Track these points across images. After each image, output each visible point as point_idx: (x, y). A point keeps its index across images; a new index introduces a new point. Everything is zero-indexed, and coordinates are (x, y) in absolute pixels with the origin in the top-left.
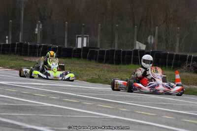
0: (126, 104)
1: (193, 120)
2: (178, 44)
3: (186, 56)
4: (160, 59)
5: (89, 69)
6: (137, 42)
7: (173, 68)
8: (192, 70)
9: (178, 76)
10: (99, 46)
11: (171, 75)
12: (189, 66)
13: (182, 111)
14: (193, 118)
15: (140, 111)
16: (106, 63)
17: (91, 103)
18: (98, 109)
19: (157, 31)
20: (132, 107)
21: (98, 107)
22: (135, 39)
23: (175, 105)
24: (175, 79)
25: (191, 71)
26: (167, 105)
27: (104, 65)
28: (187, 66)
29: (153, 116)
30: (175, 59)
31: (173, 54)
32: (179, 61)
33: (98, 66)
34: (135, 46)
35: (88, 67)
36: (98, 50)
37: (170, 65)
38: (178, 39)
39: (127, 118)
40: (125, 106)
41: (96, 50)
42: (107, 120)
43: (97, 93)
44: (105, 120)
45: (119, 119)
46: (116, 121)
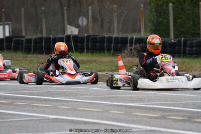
0: (65, 101)
1: (145, 113)
2: (116, 25)
3: (127, 38)
4: (97, 44)
5: (16, 62)
6: (69, 26)
7: (113, 54)
8: (135, 53)
9: (121, 63)
10: (24, 34)
11: (111, 61)
12: (131, 50)
13: (131, 103)
14: (144, 110)
15: (82, 107)
16: (34, 53)
17: (24, 102)
18: (34, 109)
19: (90, 11)
20: (73, 103)
21: (33, 107)
22: (66, 22)
23: (122, 97)
24: (117, 66)
25: (134, 55)
26: (112, 97)
27: (32, 56)
28: (129, 49)
29: (99, 111)
30: (114, 43)
31: (112, 37)
32: (119, 45)
33: (25, 57)
34: (67, 30)
35: (14, 60)
36: (24, 39)
37: (109, 50)
38: (115, 19)
39: (70, 116)
40: (64, 103)
41: (22, 39)
42: (47, 121)
43: (30, 90)
44: (44, 121)
45: (60, 119)
46: (57, 122)
